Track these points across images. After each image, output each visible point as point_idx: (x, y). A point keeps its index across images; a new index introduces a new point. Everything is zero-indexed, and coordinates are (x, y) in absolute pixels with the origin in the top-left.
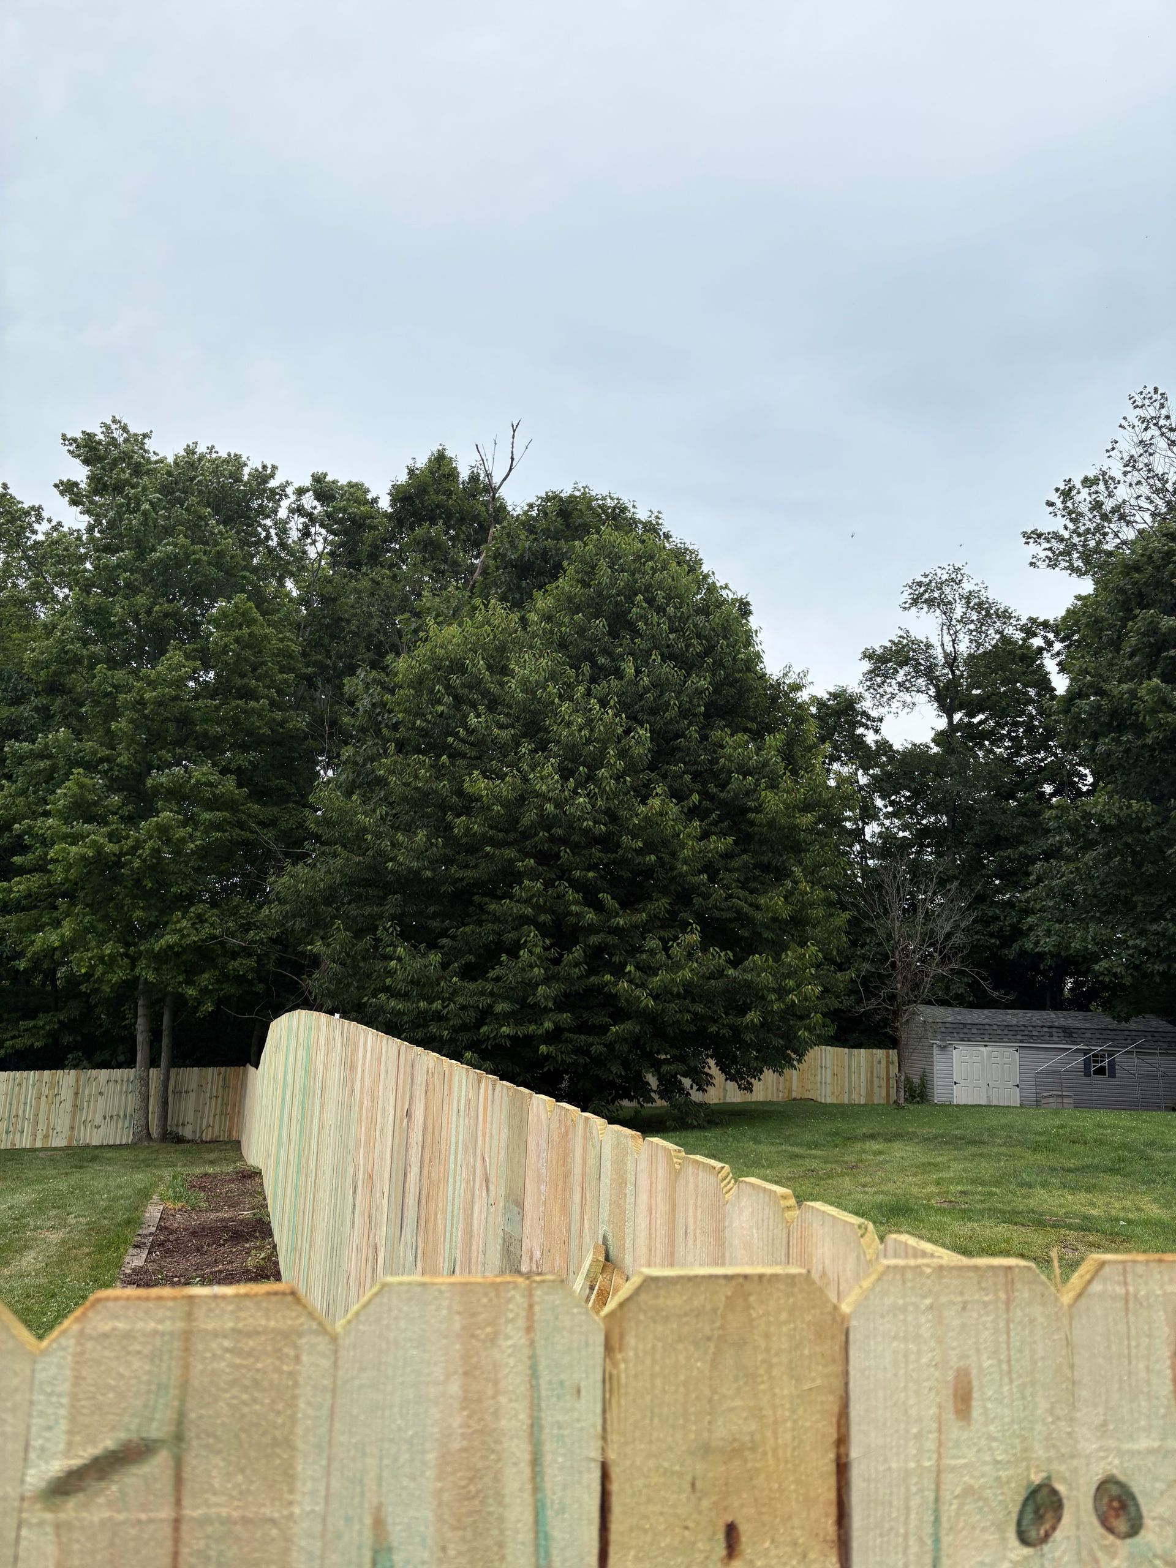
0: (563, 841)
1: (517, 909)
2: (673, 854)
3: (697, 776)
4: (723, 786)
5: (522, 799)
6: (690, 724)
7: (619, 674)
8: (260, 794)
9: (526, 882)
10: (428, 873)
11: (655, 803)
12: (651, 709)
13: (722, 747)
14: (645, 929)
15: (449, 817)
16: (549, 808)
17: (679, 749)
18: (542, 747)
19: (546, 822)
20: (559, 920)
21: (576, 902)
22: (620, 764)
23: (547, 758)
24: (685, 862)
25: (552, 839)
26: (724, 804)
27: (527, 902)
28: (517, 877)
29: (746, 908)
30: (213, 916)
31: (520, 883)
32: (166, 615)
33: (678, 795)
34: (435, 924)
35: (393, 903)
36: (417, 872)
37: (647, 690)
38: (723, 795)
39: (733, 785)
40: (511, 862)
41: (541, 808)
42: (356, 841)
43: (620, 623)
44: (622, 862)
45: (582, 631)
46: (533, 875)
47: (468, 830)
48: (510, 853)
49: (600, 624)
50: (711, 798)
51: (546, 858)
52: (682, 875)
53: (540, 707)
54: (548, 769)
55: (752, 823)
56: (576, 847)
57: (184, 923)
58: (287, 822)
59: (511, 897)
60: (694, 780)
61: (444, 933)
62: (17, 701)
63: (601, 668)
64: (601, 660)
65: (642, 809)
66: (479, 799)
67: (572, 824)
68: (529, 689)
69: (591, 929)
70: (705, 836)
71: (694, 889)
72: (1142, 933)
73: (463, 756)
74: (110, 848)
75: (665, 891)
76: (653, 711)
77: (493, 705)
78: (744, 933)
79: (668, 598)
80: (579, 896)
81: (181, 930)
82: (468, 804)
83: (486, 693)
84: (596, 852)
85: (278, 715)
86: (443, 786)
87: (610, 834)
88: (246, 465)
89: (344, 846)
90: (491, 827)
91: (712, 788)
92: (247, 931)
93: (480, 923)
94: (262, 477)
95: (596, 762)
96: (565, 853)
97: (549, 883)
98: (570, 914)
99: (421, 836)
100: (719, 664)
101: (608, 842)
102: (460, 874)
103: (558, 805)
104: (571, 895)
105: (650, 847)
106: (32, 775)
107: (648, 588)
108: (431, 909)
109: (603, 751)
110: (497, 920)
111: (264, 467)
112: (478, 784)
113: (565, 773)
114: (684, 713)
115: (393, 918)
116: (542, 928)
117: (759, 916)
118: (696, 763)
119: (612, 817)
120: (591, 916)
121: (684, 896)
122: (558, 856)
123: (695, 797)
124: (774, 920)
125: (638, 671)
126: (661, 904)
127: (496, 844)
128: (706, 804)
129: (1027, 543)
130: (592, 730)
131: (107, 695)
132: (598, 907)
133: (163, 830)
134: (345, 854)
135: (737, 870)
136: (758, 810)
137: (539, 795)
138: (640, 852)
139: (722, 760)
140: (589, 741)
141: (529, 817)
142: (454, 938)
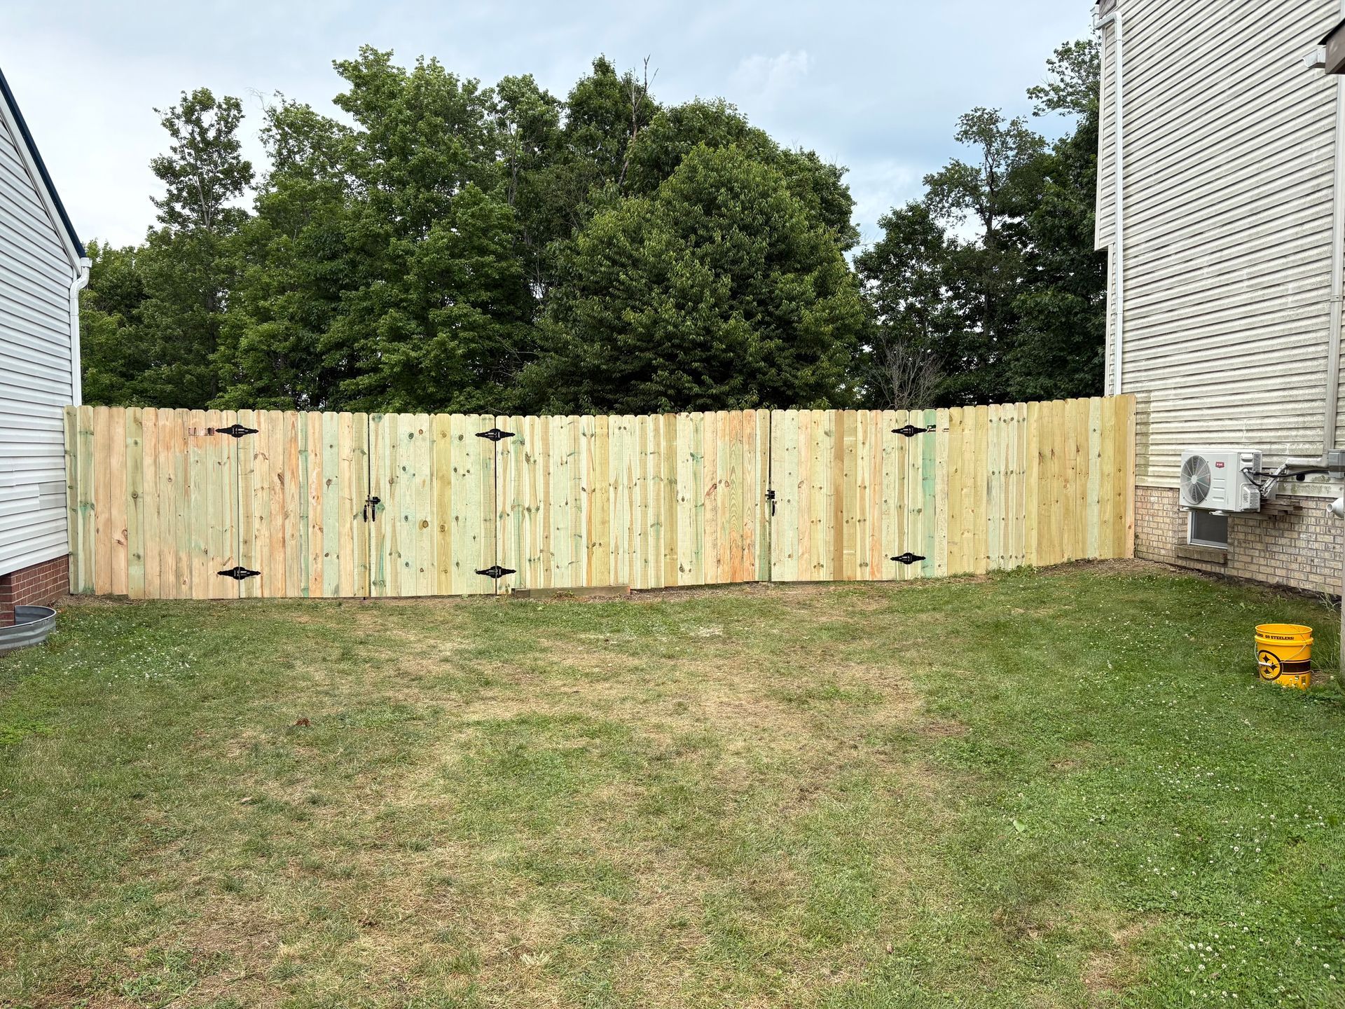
0: (679, 347)
1: (655, 387)
2: (745, 351)
3: (761, 303)
4: (777, 307)
5: (655, 322)
6: (757, 270)
7: (711, 240)
8: (499, 317)
9: (659, 372)
10: (604, 367)
11: (732, 322)
12: (732, 261)
13: (776, 283)
14: (727, 394)
15: (615, 335)
16: (670, 328)
17: (751, 285)
18: (666, 291)
19: (669, 337)
20: (679, 391)
21: (689, 382)
22: (712, 300)
23: (669, 298)
24: (751, 355)
25: (673, 345)
26: (779, 318)
27: (660, 383)
28: (655, 369)
29: (791, 378)
30: (478, 393)
31: (656, 373)
32: (428, 201)
33: (748, 315)
34: (610, 396)
35: (587, 385)
36: (598, 367)
37: (729, 250)
38: (777, 312)
39: (783, 307)
40: (651, 360)
41: (665, 328)
42: (561, 350)
43: (711, 206)
44: (715, 357)
45: (688, 214)
46: (663, 368)
47: (625, 342)
48: (649, 355)
49: (698, 209)
50: (770, 314)
51: (671, 357)
52: (749, 363)
53: (664, 265)
54: (669, 305)
55: (795, 329)
56: (687, 351)
57: (462, 398)
58: (518, 335)
59: (651, 381)
60: (759, 305)
61: (616, 401)
62: (333, 257)
63: (702, 236)
64: (701, 232)
65: (724, 326)
66: (630, 324)
67: (683, 337)
68: (658, 255)
69: (698, 396)
70: (763, 339)
71: (759, 370)
72: (1072, 380)
73: (619, 297)
74: (413, 354)
75: (740, 372)
76: (734, 262)
77: (636, 263)
78: (790, 393)
79: (743, 188)
80: (690, 378)
81: (460, 402)
82: (625, 328)
83: (630, 256)
84: (698, 352)
85: (504, 264)
86: (608, 314)
87: (706, 342)
88: (458, 80)
89: (556, 352)
90: (638, 340)
91: (771, 308)
92: (500, 402)
93: (636, 395)
94: (470, 88)
95: (698, 300)
96: (681, 355)
97: (672, 372)
98: (685, 388)
99: (597, 346)
100: (773, 229)
101: (704, 346)
102: (623, 367)
103: (676, 326)
104: (686, 377)
105: (730, 348)
106: (360, 311)
107: (729, 181)
108: (608, 387)
109: (702, 292)
110: (644, 393)
111: (469, 82)
112: (630, 316)
113: (679, 307)
114: (752, 263)
115: (586, 393)
116: (670, 397)
117: (797, 382)
118: (761, 293)
119: (708, 331)
120: (696, 389)
121: (752, 374)
122: (676, 356)
123: (759, 317)
124: (807, 385)
125: (723, 238)
126: (738, 380)
127: (642, 350)
128: (767, 319)
129: (1031, 98)
130: (694, 280)
131: (399, 256)
132: (700, 383)
133: (442, 344)
134: (557, 357)
135: (787, 358)
136: (800, 320)
137: (664, 320)
138: (724, 351)
139: (777, 292)
140: (692, 287)
141: (659, 334)
142: (622, 403)
